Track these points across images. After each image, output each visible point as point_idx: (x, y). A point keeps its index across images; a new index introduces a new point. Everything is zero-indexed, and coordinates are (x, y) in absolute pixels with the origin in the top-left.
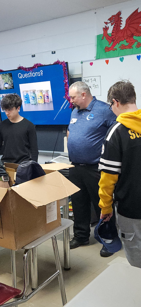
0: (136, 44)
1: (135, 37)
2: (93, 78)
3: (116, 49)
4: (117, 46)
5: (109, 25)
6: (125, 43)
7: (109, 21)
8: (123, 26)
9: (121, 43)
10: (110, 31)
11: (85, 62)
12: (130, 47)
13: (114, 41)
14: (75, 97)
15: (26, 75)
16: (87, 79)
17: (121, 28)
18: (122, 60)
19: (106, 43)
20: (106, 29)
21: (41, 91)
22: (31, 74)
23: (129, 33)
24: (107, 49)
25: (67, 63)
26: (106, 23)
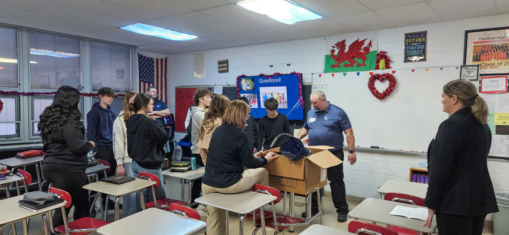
0: (356, 63)
1: (355, 59)
2: (321, 86)
3: (341, 67)
4: (341, 64)
5: (336, 49)
6: (347, 62)
7: (335, 46)
8: (346, 50)
9: (344, 62)
10: (336, 53)
11: (315, 74)
12: (351, 66)
13: (339, 60)
14: (317, 102)
15: (266, 81)
16: (316, 87)
17: (345, 52)
18: (345, 74)
19: (332, 62)
20: (333, 51)
21: (278, 94)
22: (271, 80)
23: (351, 55)
24: (333, 66)
25: (301, 74)
26: (333, 47)
